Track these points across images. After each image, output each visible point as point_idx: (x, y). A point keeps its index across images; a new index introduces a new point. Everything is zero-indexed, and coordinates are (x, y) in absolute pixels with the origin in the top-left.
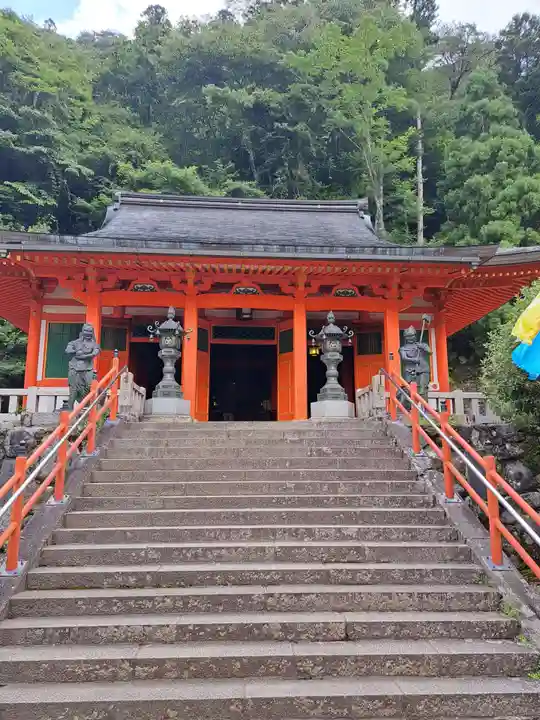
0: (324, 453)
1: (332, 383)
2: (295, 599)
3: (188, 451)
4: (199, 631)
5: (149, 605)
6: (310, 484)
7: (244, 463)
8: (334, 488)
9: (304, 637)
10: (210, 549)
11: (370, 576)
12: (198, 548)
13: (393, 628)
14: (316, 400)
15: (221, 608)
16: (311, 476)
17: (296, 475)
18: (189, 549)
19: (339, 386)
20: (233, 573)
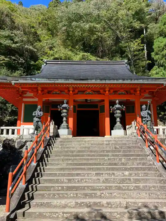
0: (117, 148)
1: (118, 124)
2: (110, 194)
3: (73, 147)
4: (82, 204)
5: (66, 196)
6: (113, 158)
7: (91, 151)
8: (120, 160)
9: (114, 206)
10: (83, 179)
11: (133, 187)
12: (79, 179)
13: (141, 204)
14: (113, 130)
15: (88, 197)
16: (113, 155)
17: (108, 156)
18: (76, 179)
19: (121, 125)
20: (91, 186)
